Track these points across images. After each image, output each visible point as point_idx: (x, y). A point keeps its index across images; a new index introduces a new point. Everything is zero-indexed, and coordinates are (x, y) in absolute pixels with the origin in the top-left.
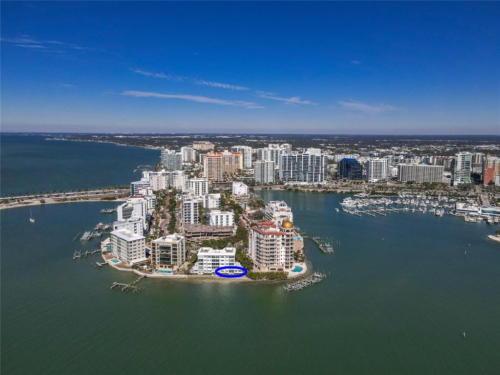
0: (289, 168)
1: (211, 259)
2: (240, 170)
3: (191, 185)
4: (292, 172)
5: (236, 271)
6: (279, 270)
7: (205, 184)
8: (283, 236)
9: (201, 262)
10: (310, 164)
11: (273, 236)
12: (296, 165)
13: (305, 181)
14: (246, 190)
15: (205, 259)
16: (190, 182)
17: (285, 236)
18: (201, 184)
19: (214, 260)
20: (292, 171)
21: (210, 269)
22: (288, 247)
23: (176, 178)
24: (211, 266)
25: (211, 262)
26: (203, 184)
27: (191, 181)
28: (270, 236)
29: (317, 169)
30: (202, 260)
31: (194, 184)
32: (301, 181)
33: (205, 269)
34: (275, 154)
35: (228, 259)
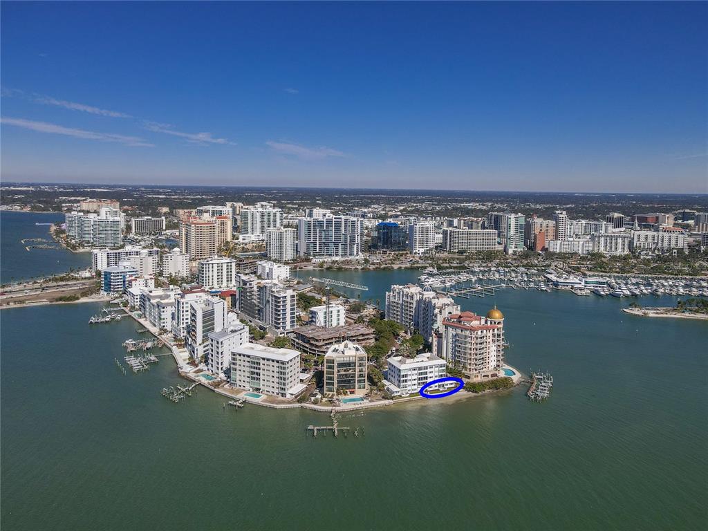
0: (315, 238)
1: (416, 372)
2: (227, 242)
3: (211, 269)
5: (447, 385)
6: (492, 376)
7: (231, 266)
8: (494, 330)
9: (405, 379)
10: (343, 232)
11: (482, 332)
12: (323, 233)
13: (337, 255)
14: (288, 273)
15: (409, 373)
16: (209, 264)
17: (496, 329)
18: (225, 266)
19: (421, 374)
20: (318, 242)
21: (415, 387)
22: (498, 344)
23: (169, 258)
24: (416, 382)
25: (415, 377)
26: (227, 266)
27: (210, 262)
28: (479, 332)
30: (407, 376)
31: (215, 266)
32: (330, 255)
33: (409, 388)
34: (266, 218)
35: (437, 369)
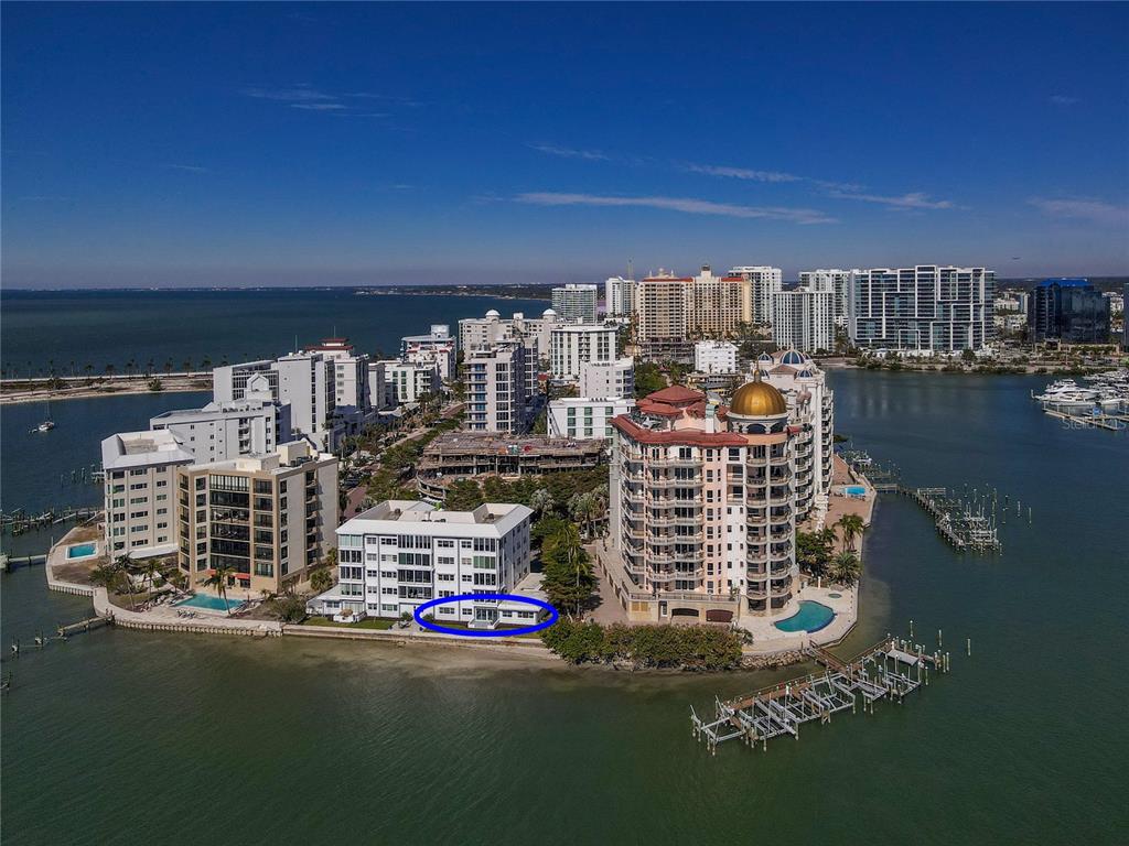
0: (877, 310)
1: (394, 550)
2: (742, 325)
3: (565, 342)
4: (884, 322)
5: (508, 613)
6: (714, 615)
7: (607, 338)
8: (734, 453)
9: (351, 565)
10: (938, 297)
11: (685, 454)
12: (897, 300)
13: (925, 347)
14: (733, 360)
15: (370, 549)
16: (562, 333)
17: (743, 452)
18: (594, 339)
19: (408, 559)
20: (884, 318)
21: (393, 599)
22: (757, 504)
24: (394, 583)
25: (394, 567)
26: (600, 339)
27: (565, 329)
28: (674, 451)
29: (962, 313)
30: (357, 556)
31: (575, 338)
32: (913, 346)
33: (371, 599)
35: (470, 553)
